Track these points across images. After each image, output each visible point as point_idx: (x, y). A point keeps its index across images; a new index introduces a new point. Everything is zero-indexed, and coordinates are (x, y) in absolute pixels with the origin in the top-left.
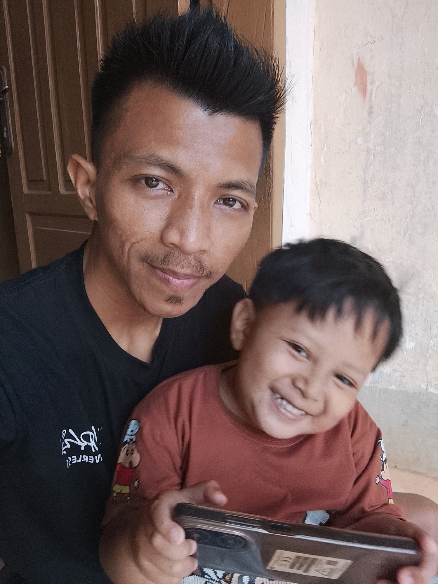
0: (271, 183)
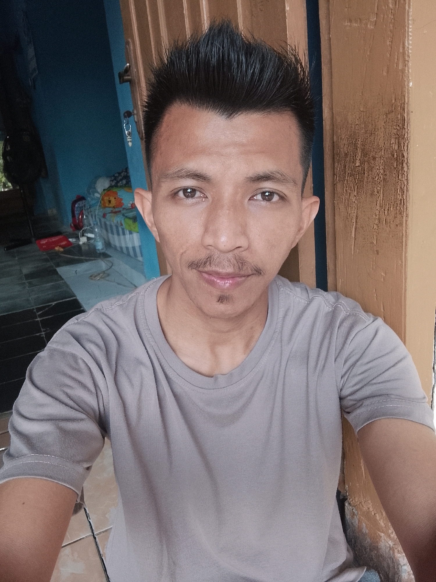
0: (406, 183)
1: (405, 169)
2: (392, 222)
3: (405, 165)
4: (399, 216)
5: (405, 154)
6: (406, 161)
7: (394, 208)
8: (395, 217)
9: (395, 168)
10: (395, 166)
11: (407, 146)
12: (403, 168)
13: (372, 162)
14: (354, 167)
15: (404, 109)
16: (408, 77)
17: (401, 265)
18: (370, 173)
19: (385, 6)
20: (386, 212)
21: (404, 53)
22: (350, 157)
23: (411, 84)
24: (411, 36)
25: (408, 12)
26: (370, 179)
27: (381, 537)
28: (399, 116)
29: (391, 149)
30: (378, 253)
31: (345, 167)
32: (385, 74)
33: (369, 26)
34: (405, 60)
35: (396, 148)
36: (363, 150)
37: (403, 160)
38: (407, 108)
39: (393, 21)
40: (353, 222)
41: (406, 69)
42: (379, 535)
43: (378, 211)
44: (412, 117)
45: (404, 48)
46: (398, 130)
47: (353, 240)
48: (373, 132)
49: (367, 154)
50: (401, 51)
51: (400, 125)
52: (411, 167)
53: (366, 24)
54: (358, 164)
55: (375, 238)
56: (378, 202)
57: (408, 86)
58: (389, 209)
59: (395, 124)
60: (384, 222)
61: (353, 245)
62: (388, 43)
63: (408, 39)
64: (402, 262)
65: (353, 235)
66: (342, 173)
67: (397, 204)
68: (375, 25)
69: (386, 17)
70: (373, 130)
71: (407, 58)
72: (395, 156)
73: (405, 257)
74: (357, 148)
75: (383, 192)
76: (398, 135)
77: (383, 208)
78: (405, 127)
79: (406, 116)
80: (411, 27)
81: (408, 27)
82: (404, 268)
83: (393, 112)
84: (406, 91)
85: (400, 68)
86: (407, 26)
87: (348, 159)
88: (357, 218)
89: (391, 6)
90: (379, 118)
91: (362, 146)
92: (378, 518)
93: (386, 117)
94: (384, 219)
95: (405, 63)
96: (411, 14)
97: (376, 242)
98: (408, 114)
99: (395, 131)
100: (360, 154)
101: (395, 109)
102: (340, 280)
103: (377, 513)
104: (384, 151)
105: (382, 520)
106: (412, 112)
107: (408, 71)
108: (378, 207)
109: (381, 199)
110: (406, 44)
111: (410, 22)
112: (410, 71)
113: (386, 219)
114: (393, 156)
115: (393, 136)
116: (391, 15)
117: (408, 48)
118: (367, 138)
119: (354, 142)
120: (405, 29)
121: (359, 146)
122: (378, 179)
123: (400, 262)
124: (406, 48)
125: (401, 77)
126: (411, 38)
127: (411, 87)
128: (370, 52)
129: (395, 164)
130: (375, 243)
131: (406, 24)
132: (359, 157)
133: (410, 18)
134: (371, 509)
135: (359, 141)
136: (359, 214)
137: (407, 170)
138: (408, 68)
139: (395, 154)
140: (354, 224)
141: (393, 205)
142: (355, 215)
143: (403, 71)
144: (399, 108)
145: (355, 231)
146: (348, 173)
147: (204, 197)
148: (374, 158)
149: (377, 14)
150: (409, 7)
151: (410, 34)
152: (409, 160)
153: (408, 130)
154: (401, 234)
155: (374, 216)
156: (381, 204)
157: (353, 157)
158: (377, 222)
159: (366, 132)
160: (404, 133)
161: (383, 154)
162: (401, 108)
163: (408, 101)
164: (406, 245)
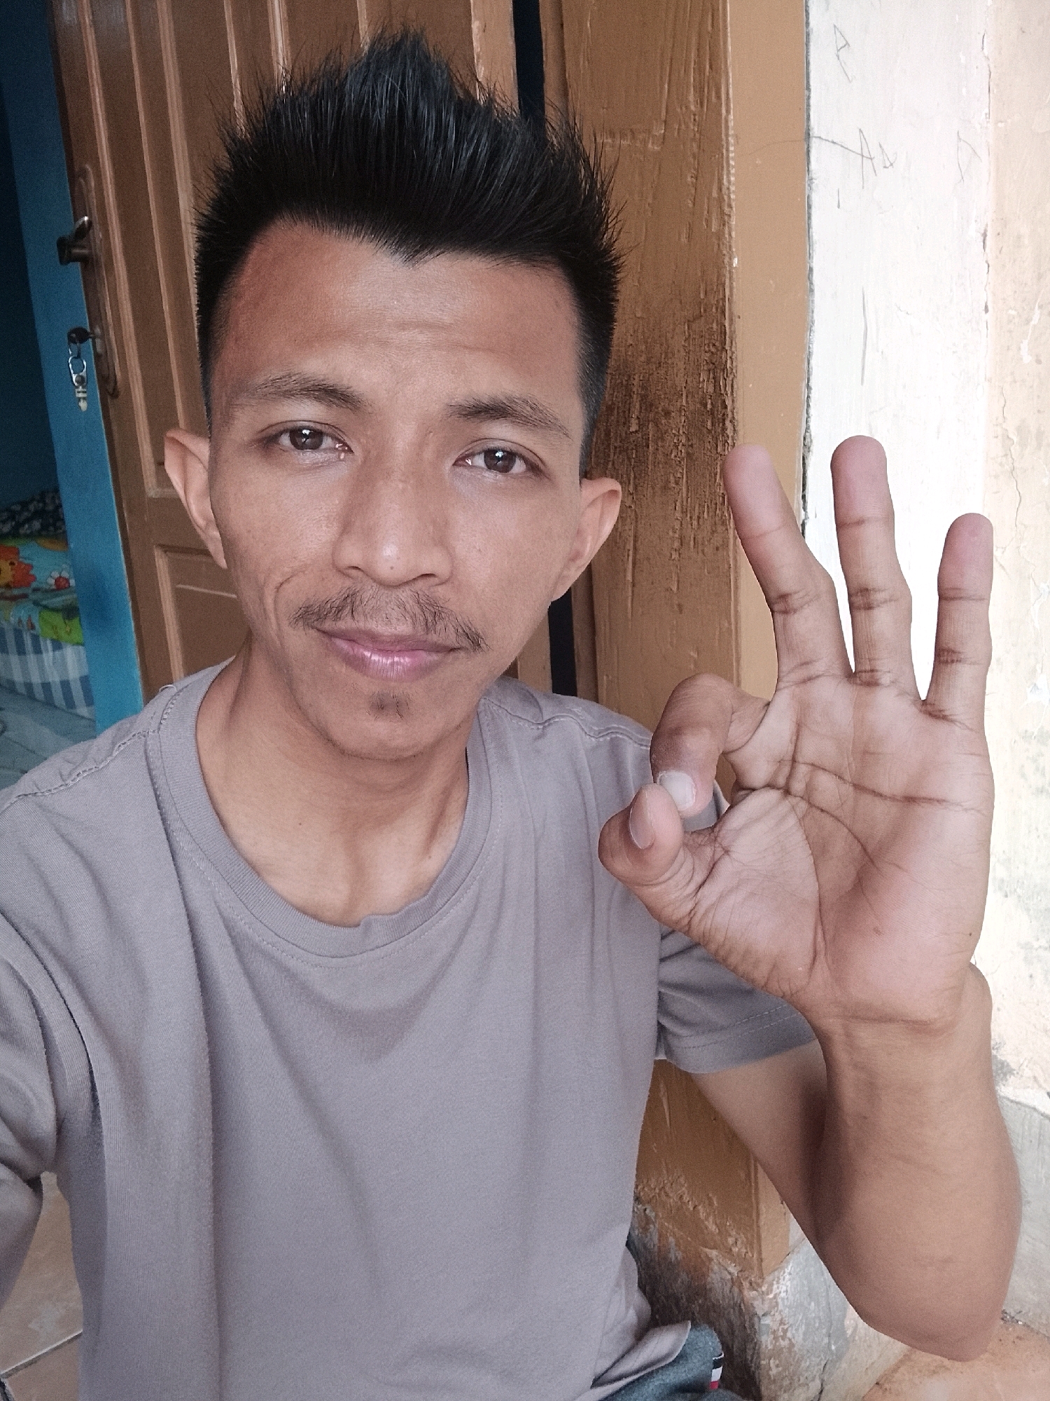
1: (729, 432)
2: (706, 543)
3: (728, 423)
4: (720, 529)
5: (728, 402)
6: (730, 415)
7: (710, 514)
8: (713, 532)
9: (709, 431)
10: (709, 427)
11: (732, 386)
12: (724, 429)
13: (663, 421)
14: (626, 433)
15: (723, 312)
16: (730, 246)
17: (729, 630)
18: (660, 444)
19: (681, 108)
20: (695, 523)
21: (720, 200)
22: (618, 413)
23: (735, 261)
24: (733, 167)
25: (727, 121)
26: (660, 457)
27: (710, 1260)
28: (714, 325)
29: (700, 393)
30: (681, 611)
31: (608, 434)
32: (684, 240)
33: (650, 146)
34: (722, 213)
35: (711, 390)
36: (643, 398)
37: (724, 415)
38: (730, 309)
39: (697, 135)
40: (629, 550)
41: (727, 229)
42: (707, 1256)
43: (679, 522)
44: (740, 326)
45: (720, 189)
46: (712, 352)
47: (630, 589)
48: (663, 360)
49: (651, 405)
50: (715, 194)
51: (717, 344)
52: (740, 428)
53: (645, 142)
54: (634, 428)
55: (675, 578)
56: (678, 504)
57: (731, 264)
58: (701, 515)
59: (706, 342)
60: (692, 543)
61: (630, 598)
62: (689, 179)
63: (729, 173)
64: (730, 623)
65: (629, 578)
66: (602, 448)
67: (716, 504)
68: (663, 143)
69: (683, 127)
70: (663, 356)
71: (726, 210)
72: (709, 406)
73: (736, 611)
74: (632, 394)
75: (687, 482)
76: (714, 364)
77: (689, 516)
78: (727, 347)
79: (727, 325)
80: (732, 148)
81: (728, 150)
82: (734, 637)
83: (701, 316)
84: (728, 275)
85: (713, 230)
86: (725, 147)
87: (612, 418)
88: (635, 541)
89: (693, 108)
90: (674, 330)
91: (643, 389)
92: (702, 1215)
93: (688, 328)
94: (693, 536)
95: (724, 220)
96: (731, 124)
97: (676, 587)
98: (731, 320)
99: (708, 355)
100: (638, 406)
101: (705, 311)
102: (605, 677)
103: (699, 1205)
104: (687, 396)
105: (711, 1219)
106: (739, 318)
107: (730, 235)
108: (678, 515)
109: (684, 495)
110: (725, 181)
111: (730, 139)
112: (733, 234)
113: (694, 538)
114: (705, 405)
115: (704, 365)
116: (694, 125)
117: (728, 189)
118: (651, 372)
119: (624, 382)
120: (723, 154)
121: (635, 389)
122: (675, 456)
123: (726, 624)
124: (724, 190)
125: (716, 247)
126: (733, 171)
127: (736, 267)
128: (654, 198)
129: (709, 423)
130: (675, 589)
131: (724, 143)
132: (637, 413)
133: (731, 132)
134: (686, 1198)
135: (634, 379)
136: (641, 530)
137: (732, 434)
138: (730, 228)
139: (709, 401)
140: (631, 553)
141: (708, 506)
142: (632, 533)
143: (719, 236)
144: (714, 310)
145: (634, 567)
146: (616, 448)
147: (344, 451)
148: (667, 414)
149: (665, 122)
150: (728, 111)
151: (732, 163)
152: (735, 414)
153: (733, 353)
154: (726, 566)
155: (671, 533)
156: (684, 508)
157: (625, 412)
158: (676, 545)
159: (648, 361)
160: (724, 360)
161: (684, 403)
162: (717, 309)
163: (731, 294)
164: (737, 588)
